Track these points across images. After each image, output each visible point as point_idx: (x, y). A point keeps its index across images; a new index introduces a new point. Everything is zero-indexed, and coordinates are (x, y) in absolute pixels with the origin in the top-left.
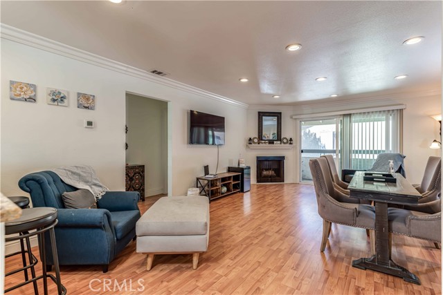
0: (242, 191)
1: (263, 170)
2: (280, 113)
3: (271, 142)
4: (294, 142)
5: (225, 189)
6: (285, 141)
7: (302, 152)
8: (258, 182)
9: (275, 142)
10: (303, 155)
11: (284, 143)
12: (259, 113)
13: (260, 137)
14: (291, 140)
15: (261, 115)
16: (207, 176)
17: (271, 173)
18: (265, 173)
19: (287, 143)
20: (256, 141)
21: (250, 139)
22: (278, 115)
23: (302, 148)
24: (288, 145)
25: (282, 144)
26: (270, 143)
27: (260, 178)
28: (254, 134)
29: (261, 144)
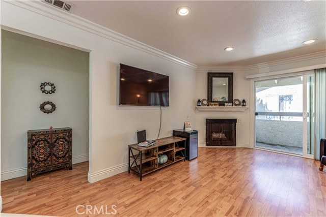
0: (188, 158)
1: (212, 132)
2: (232, 74)
3: (222, 104)
4: (247, 103)
5: (164, 159)
6: (237, 103)
7: (257, 114)
8: (207, 145)
9: (226, 104)
10: (258, 117)
11: (236, 105)
12: (209, 73)
13: (210, 100)
14: (244, 101)
15: (211, 76)
16: (141, 144)
17: (221, 136)
18: (215, 135)
19: (239, 105)
20: (205, 102)
21: (199, 101)
22: (230, 76)
23: (257, 110)
24: (240, 107)
25: (234, 106)
26: (220, 105)
27: (210, 141)
28: (203, 96)
29: (210, 106)
